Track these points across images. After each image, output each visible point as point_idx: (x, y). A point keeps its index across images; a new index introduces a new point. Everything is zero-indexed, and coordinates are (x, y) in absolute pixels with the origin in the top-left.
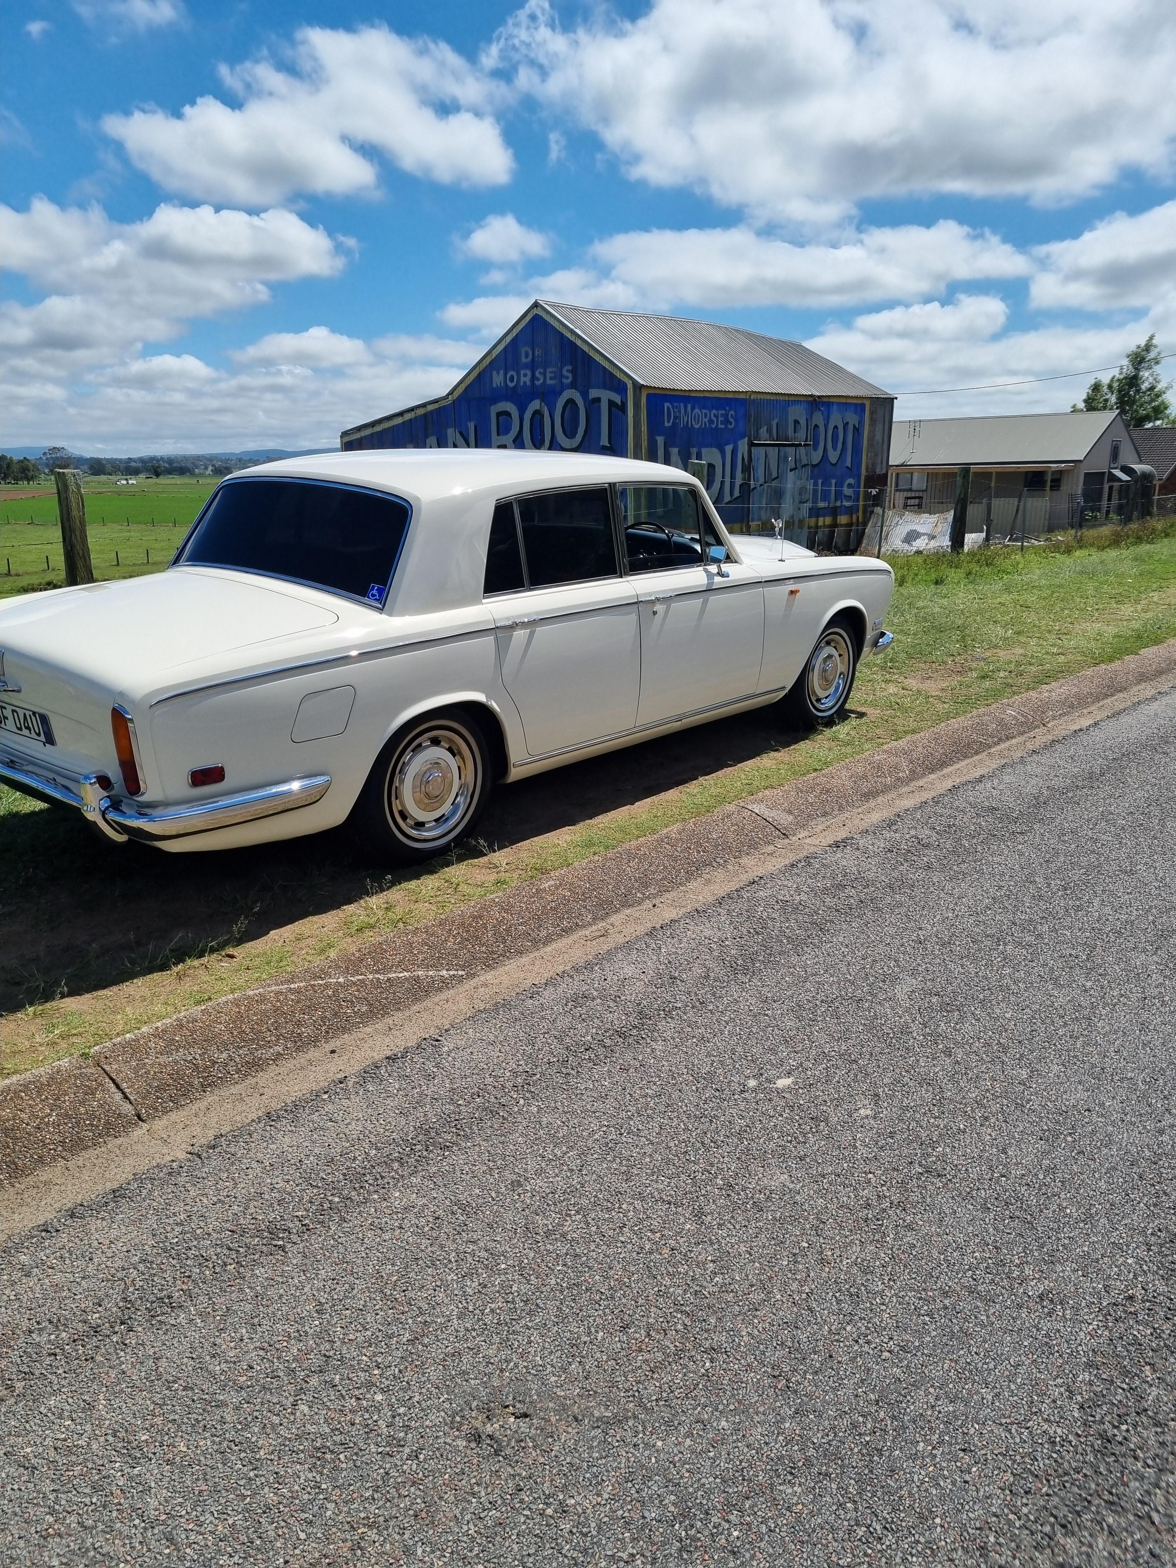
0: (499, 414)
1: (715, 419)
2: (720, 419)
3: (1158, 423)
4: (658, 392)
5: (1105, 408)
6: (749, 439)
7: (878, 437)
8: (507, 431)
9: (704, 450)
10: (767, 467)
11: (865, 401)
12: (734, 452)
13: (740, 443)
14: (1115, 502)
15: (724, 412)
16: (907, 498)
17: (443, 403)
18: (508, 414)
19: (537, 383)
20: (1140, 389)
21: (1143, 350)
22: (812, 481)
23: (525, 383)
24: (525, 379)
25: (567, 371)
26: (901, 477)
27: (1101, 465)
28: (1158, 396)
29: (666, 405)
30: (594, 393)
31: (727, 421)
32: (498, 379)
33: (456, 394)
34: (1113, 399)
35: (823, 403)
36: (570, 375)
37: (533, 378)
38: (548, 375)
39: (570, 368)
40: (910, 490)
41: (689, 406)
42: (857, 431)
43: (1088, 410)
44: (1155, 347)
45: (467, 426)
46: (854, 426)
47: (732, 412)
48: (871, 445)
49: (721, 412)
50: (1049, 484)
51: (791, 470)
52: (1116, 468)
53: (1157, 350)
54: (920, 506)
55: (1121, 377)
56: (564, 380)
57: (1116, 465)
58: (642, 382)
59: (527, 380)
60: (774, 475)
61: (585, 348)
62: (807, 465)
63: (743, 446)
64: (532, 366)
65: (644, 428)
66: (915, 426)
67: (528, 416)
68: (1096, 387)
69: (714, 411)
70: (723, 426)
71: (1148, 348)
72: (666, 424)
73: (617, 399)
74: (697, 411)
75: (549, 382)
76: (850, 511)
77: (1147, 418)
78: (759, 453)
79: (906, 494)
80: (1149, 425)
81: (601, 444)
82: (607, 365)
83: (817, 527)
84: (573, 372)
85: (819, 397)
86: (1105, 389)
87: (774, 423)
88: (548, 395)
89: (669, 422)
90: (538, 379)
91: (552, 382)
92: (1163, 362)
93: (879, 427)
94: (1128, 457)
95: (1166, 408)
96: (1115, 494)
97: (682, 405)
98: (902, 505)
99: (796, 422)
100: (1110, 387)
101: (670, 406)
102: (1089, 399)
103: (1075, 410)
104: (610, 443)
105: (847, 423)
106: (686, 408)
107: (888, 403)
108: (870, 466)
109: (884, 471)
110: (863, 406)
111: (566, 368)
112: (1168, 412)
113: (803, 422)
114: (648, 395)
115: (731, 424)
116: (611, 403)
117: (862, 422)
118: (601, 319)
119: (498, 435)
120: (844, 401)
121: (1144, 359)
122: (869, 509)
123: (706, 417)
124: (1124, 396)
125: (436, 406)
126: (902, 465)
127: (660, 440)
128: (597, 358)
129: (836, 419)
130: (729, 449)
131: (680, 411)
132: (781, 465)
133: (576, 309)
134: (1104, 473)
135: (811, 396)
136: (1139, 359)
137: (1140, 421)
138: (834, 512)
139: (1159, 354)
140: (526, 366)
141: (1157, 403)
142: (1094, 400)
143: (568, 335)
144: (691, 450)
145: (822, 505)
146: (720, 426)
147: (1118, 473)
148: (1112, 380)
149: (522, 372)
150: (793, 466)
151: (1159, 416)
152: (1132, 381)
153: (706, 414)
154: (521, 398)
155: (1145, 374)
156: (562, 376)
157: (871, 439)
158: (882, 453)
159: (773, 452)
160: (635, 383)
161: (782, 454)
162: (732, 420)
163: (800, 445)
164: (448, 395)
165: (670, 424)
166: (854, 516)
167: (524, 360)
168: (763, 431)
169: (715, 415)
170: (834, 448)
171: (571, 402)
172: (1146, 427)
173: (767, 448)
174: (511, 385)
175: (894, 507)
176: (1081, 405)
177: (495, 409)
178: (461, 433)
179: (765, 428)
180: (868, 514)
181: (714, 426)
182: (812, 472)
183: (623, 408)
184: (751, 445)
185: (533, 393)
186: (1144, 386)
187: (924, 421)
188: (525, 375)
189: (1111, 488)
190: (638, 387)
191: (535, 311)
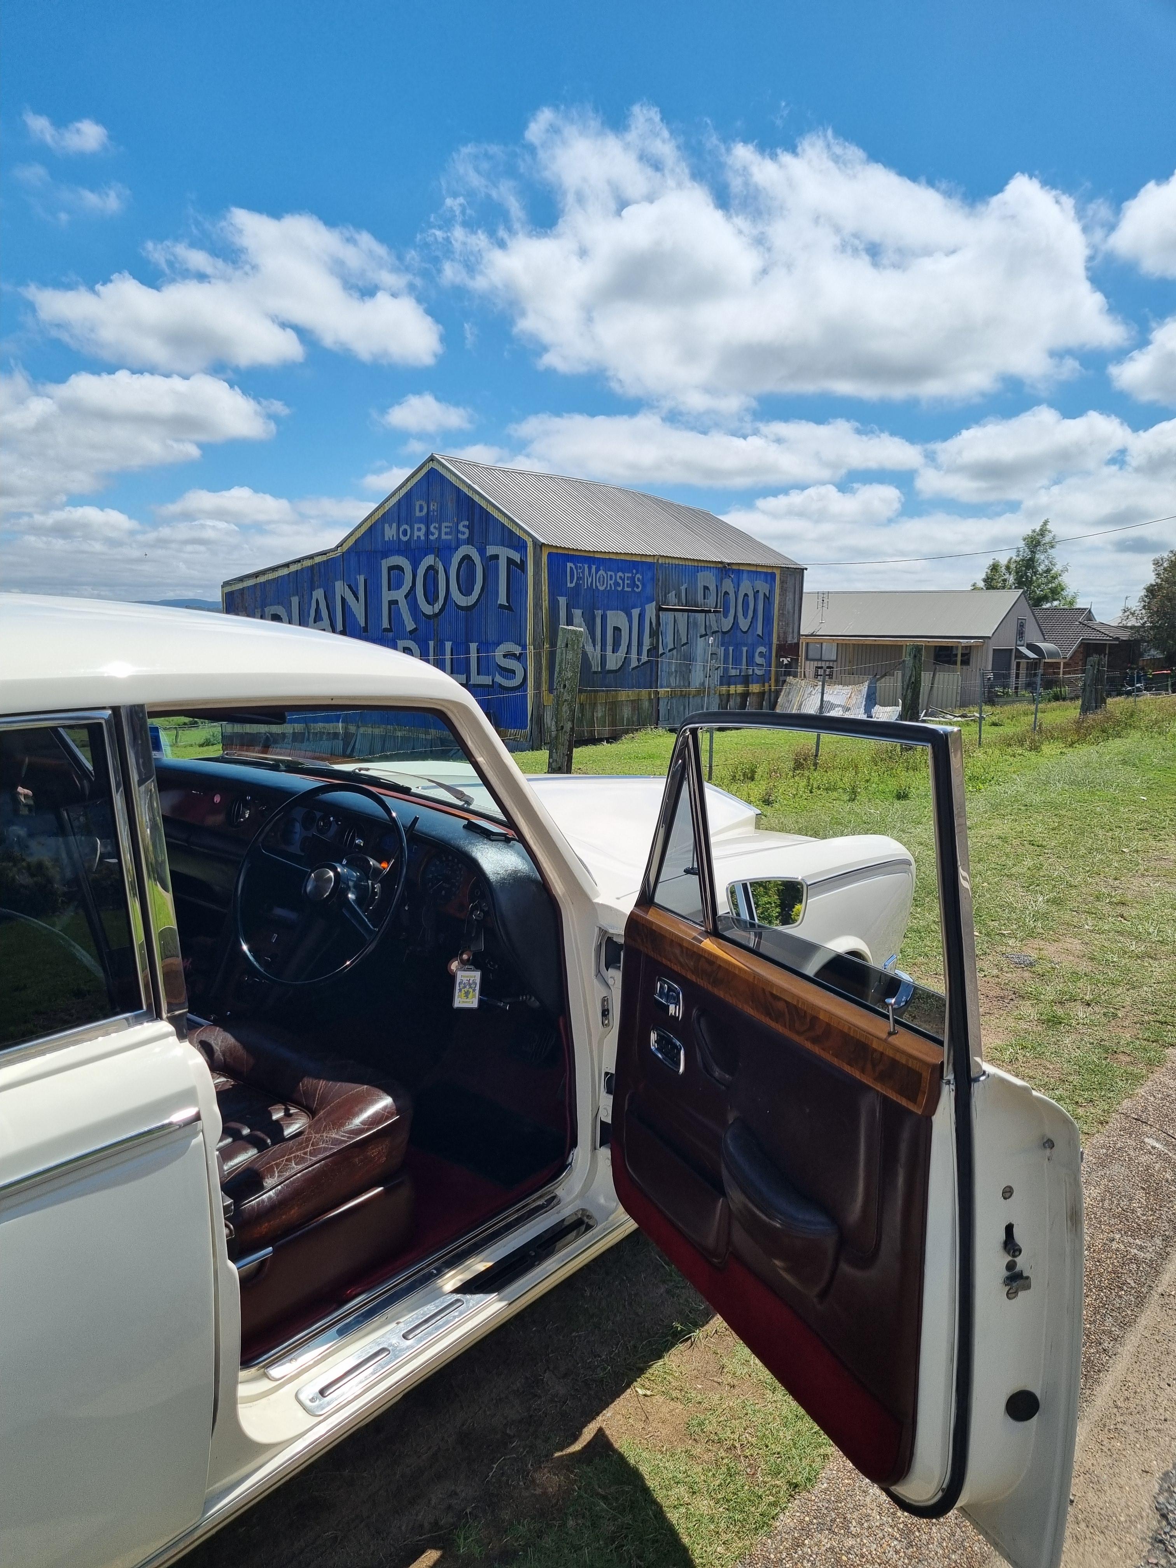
0: (390, 569)
1: (621, 582)
2: (626, 582)
3: (1056, 603)
4: (560, 551)
5: (1004, 588)
6: (657, 604)
7: (789, 605)
8: (398, 587)
9: (609, 613)
10: (676, 632)
11: (775, 571)
12: (641, 616)
13: (647, 607)
14: (1023, 679)
15: (630, 575)
16: (817, 668)
17: (332, 555)
18: (400, 568)
19: (431, 537)
20: (1038, 571)
21: (1038, 535)
22: (723, 648)
23: (419, 537)
24: (419, 533)
25: (464, 526)
26: (811, 647)
27: (1008, 642)
28: (1054, 578)
29: (569, 565)
30: (491, 550)
31: (633, 585)
32: (390, 532)
33: (345, 547)
34: (1011, 579)
35: (733, 571)
36: (467, 531)
37: (428, 533)
38: (444, 530)
39: (467, 523)
40: (821, 660)
41: (594, 567)
42: (768, 599)
43: (987, 589)
44: (1050, 532)
45: (356, 579)
46: (765, 594)
47: (638, 576)
48: (781, 615)
49: (627, 575)
50: (959, 658)
51: (701, 636)
52: (1023, 646)
53: (1051, 535)
54: (830, 676)
55: (1018, 559)
56: (460, 536)
57: (1022, 643)
58: (543, 541)
59: (422, 534)
60: (684, 641)
61: (483, 504)
62: (718, 631)
63: (651, 610)
64: (427, 521)
65: (545, 588)
66: (824, 597)
67: (421, 571)
68: (995, 568)
69: (620, 574)
70: (630, 589)
71: (1043, 532)
72: (569, 585)
73: (516, 557)
74: (601, 572)
75: (444, 537)
76: (763, 680)
77: (1045, 598)
78: (667, 618)
79: (816, 664)
80: (1048, 605)
81: (499, 603)
82: (506, 522)
83: (729, 695)
84: (470, 527)
85: (729, 564)
86: (1003, 570)
87: (683, 588)
88: (444, 551)
89: (571, 582)
90: (433, 534)
91: (449, 537)
92: (1058, 546)
93: (790, 596)
94: (1032, 635)
95: (1062, 590)
96: (1023, 672)
97: (586, 566)
98: (812, 674)
99: (706, 588)
100: (1008, 568)
101: (574, 567)
102: (988, 578)
103: (975, 588)
104: (508, 601)
105: (758, 591)
106: (590, 568)
107: (797, 573)
108: (782, 635)
109: (795, 641)
110: (773, 575)
111: (462, 524)
112: (1064, 593)
113: (712, 588)
114: (550, 554)
115: (638, 587)
116: (510, 561)
117: (772, 591)
118: (501, 476)
119: (389, 590)
120: (754, 569)
121: (1039, 542)
122: (782, 678)
123: (611, 579)
124: (1022, 577)
125: (324, 558)
126: (812, 635)
127: (562, 601)
128: (496, 514)
129: (746, 587)
130: (635, 612)
131: (583, 572)
132: (691, 631)
133: (475, 465)
134: (1012, 650)
135: (721, 563)
136: (1035, 542)
137: (1037, 602)
138: (746, 680)
139: (1054, 538)
140: (420, 520)
141: (1053, 585)
142: (992, 579)
143: (465, 490)
144: (596, 612)
145: (733, 672)
146: (626, 589)
147: (1024, 650)
148: (1009, 562)
149: (416, 526)
150: (704, 633)
151: (1056, 597)
152: (1029, 563)
153: (611, 576)
154: (415, 553)
155: (1040, 556)
156: (458, 531)
157: (782, 607)
158: (794, 624)
159: (682, 618)
160: (535, 541)
161: (691, 620)
162: (638, 583)
163: (710, 611)
164: (337, 547)
165: (573, 585)
166: (767, 685)
167: (418, 514)
168: (672, 595)
169: (620, 577)
170: (745, 615)
171: (467, 558)
172: (1044, 607)
173: (676, 613)
174: (405, 539)
175: (805, 676)
176: (981, 584)
177: (386, 564)
178: (350, 587)
179: (674, 592)
180: (781, 682)
181: (620, 589)
182: (723, 638)
183: (522, 566)
184: (660, 609)
185: (427, 548)
186: (1041, 568)
187: (832, 593)
188: (419, 529)
189: (1018, 664)
190: (539, 546)
191: (431, 465)
